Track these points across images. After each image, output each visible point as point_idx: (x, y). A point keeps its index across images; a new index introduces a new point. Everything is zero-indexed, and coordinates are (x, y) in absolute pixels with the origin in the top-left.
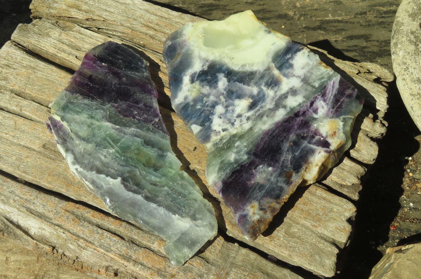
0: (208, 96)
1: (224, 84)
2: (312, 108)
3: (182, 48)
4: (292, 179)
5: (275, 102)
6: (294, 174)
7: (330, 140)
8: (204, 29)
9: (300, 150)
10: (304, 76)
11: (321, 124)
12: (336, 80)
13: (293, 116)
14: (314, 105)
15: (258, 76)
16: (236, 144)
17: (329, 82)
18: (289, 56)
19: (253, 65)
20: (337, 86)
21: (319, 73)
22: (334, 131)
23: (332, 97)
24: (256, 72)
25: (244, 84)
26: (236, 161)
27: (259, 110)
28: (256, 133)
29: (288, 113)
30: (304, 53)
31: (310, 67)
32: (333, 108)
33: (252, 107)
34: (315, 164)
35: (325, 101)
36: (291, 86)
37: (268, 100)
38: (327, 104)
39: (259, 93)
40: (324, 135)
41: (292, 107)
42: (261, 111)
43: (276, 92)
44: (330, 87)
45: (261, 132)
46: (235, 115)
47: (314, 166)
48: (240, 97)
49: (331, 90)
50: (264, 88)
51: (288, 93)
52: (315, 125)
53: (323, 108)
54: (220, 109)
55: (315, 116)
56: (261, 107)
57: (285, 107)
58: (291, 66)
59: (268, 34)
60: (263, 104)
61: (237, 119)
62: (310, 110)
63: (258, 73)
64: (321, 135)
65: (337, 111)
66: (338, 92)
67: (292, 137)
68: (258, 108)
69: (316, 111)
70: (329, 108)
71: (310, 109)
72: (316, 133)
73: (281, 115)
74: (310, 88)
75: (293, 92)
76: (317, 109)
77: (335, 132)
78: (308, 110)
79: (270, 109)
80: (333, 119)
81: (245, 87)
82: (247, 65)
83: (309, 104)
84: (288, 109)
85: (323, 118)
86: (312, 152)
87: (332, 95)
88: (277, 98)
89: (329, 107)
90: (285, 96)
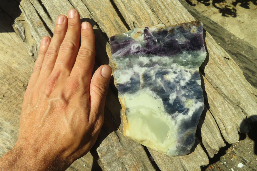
0: (184, 95)
1: (173, 95)
2: (139, 50)
3: (183, 138)
4: (171, 29)
5: (154, 66)
6: (169, 30)
7: (143, 32)
8: (163, 142)
9: (159, 37)
10: (130, 68)
11: (141, 40)
12: (116, 54)
13: (150, 53)
14: (137, 50)
15: (152, 87)
16: (185, 60)
17: (120, 56)
18: (128, 85)
19: (150, 95)
20: (118, 52)
21: (121, 64)
22: (137, 34)
23: (125, 48)
24: (152, 90)
25: (163, 88)
26: (189, 53)
27: (164, 69)
28: (173, 59)
29: (152, 56)
30: (119, 81)
31: (122, 71)
32: (129, 43)
33: (166, 73)
34: (157, 28)
35: (130, 49)
36: (141, 68)
37: (156, 70)
38: (130, 47)
39: (158, 77)
40: (143, 35)
41: (148, 58)
42: (164, 67)
43: (149, 71)
44: (122, 53)
45: (171, 58)
46: (177, 75)
47: (158, 27)
48: (169, 83)
49: (123, 52)
50: (154, 78)
51: (144, 66)
52: (144, 42)
53: (134, 47)
54: (183, 83)
55: (140, 46)
56: (162, 69)
57: (151, 60)
58: (131, 79)
59: (129, 108)
60: (160, 70)
61: (178, 72)
62: (141, 50)
63: (151, 88)
64: (145, 37)
65: (129, 41)
66: (121, 48)
67: (158, 45)
68: (164, 70)
69: (138, 48)
70: (131, 44)
71: (140, 51)
72: (146, 39)
73: (155, 59)
74: (132, 60)
75: (141, 65)
76: (137, 48)
77: (138, 33)
78: (142, 50)
79: (159, 65)
80: (134, 38)
81: (163, 86)
82: (154, 97)
83: (139, 53)
84: (150, 58)
85: (138, 42)
86: (153, 33)
87: (124, 49)
88: (152, 68)
89: (131, 45)
90: (147, 66)
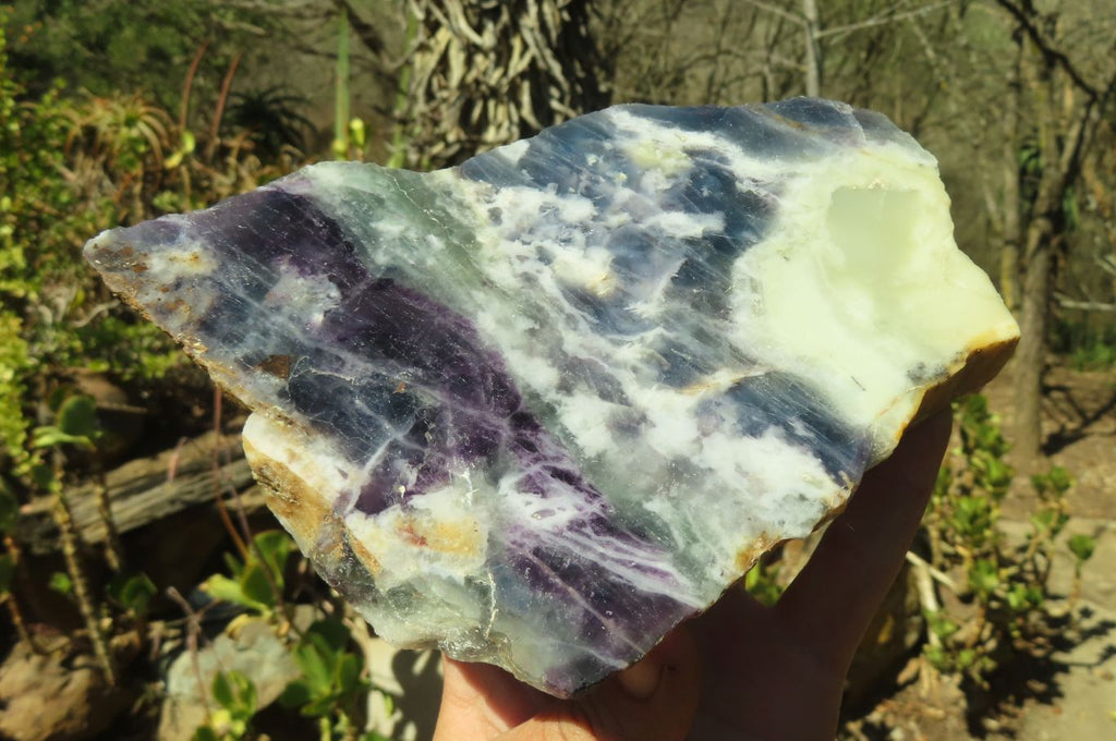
0: (633, 182)
1: (678, 227)
2: (547, 474)
4: (259, 372)
5: (590, 359)
6: (276, 381)
7: (391, 517)
9: (369, 412)
10: (702, 466)
11: (469, 495)
12: (677, 585)
13: (522, 407)
14: (557, 484)
15: (710, 323)
16: (433, 239)
17: (669, 556)
18: (800, 429)
19: (757, 311)
20: (646, 585)
21: (714, 524)
22: (430, 540)
23: (591, 556)
24: (725, 317)
25: (673, 279)
26: (373, 236)
27: (561, 310)
28: (469, 295)
29: (535, 396)
30: (818, 484)
31: (747, 497)
32: (537, 552)
33: (584, 299)
34: (299, 450)
35: (576, 526)
36: (651, 416)
37: (601, 343)
38: (559, 534)
39: (630, 317)
40: (417, 501)
41: (559, 410)
42: (553, 315)
43: (635, 370)
44: (641, 556)
45: (469, 307)
46: (548, 245)
47: (290, 446)
48: (621, 265)
49: (627, 557)
50: (651, 335)
51: (624, 401)
52: (466, 475)
53: (544, 513)
54: (577, 209)
55: (507, 483)
56: (570, 319)
57: (565, 388)
58: (753, 430)
59: (904, 372)
60: (583, 325)
61: (532, 248)
62: (535, 468)
63: (720, 323)
64: (421, 487)
65: (523, 564)
66: (614, 585)
67: (431, 397)
68: (569, 308)
69: (531, 486)
70: (537, 536)
71: (546, 468)
72: (431, 476)
73: (533, 373)
74: (643, 482)
75: (629, 426)
76: (543, 493)
77: (423, 541)
78: (537, 460)
79: (560, 341)
80: (485, 545)
81: (663, 282)
82: (757, 297)
83: (565, 465)
84: (552, 396)
85: (497, 510)
86: (358, 454)
87: (603, 556)
88: (606, 366)
89: (544, 537)
90: (609, 390)
